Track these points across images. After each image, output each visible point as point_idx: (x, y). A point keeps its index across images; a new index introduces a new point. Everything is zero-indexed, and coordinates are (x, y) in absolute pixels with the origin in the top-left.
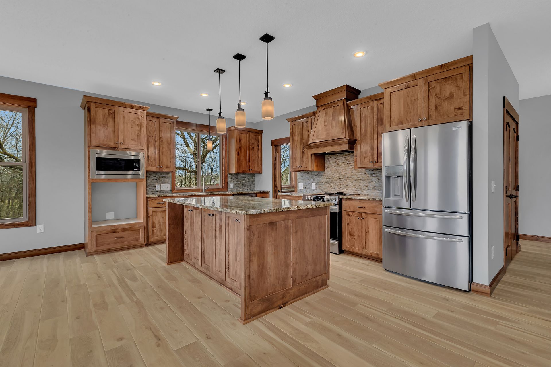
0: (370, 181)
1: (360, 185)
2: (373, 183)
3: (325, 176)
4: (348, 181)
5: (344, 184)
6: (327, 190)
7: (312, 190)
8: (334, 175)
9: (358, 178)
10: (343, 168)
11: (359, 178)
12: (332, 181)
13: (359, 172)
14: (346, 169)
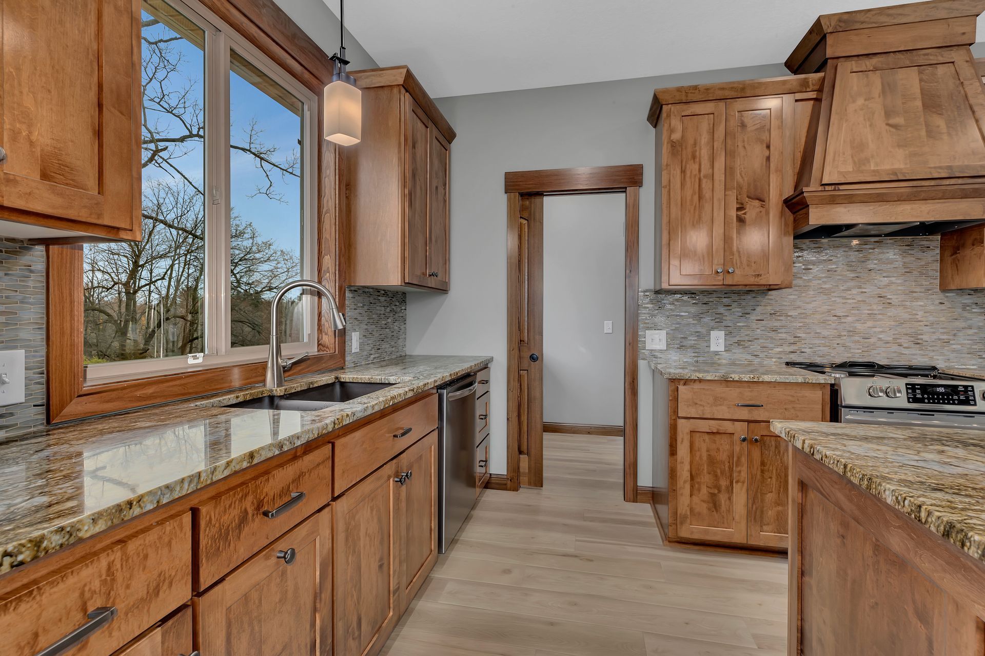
0: (960, 324)
1: (920, 337)
2: (970, 332)
3: (769, 308)
4: (870, 324)
5: (852, 332)
6: (780, 353)
7: (708, 352)
8: (810, 306)
9: (911, 317)
10: (851, 284)
12: (801, 324)
13: (917, 299)
14: (863, 286)
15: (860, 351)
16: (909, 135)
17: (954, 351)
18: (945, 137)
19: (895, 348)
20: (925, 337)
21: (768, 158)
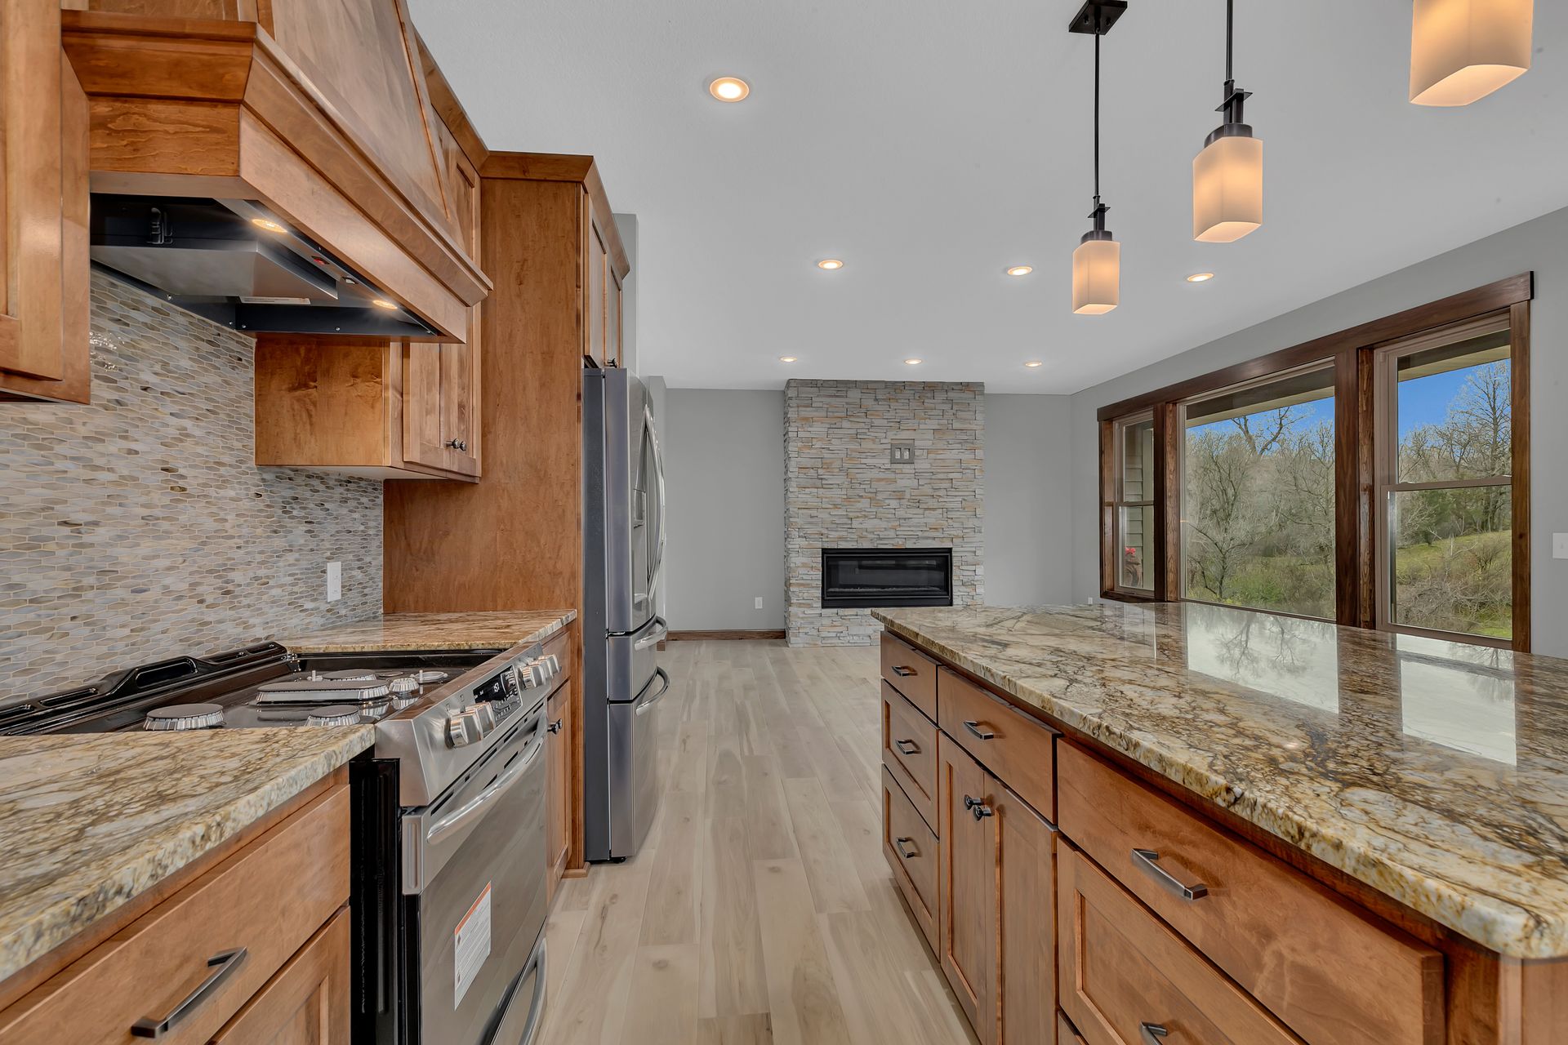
5: (107, 575)
9: (217, 525)
11: (228, 526)
13: (224, 483)
15: (127, 631)
20: (237, 576)
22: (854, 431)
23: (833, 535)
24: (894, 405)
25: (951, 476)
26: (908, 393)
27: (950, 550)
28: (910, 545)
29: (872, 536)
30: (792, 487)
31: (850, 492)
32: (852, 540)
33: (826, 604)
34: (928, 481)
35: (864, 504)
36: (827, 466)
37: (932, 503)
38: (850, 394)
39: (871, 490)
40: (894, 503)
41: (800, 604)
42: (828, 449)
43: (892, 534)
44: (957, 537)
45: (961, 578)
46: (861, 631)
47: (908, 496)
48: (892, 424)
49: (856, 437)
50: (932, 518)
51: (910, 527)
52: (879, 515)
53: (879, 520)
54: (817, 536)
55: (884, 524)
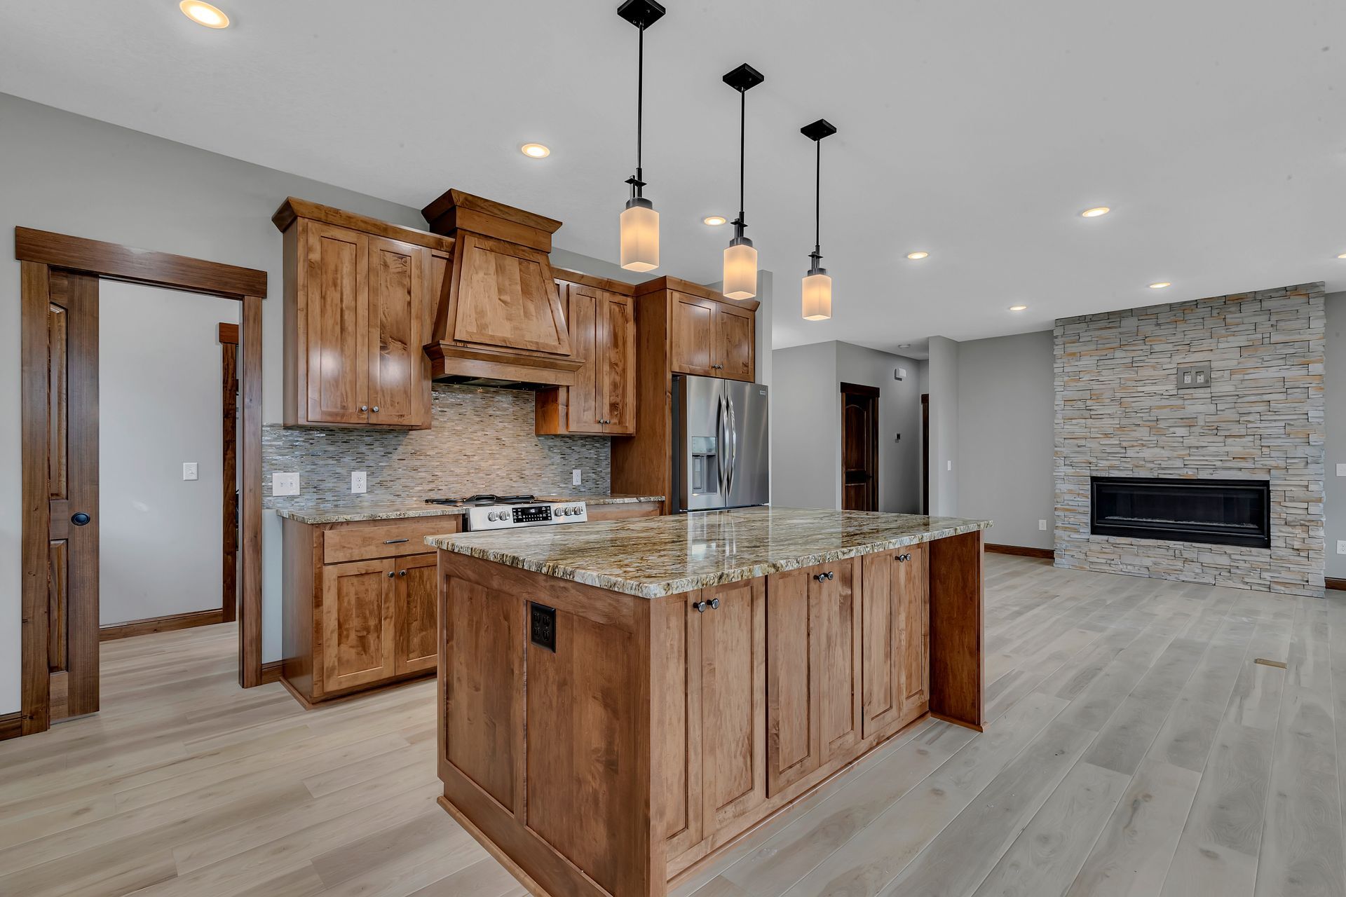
0: (547, 462)
1: (523, 472)
2: (553, 467)
3: (410, 447)
4: (490, 462)
5: (478, 470)
6: (420, 491)
7: (349, 495)
8: (446, 446)
9: (518, 456)
10: (477, 427)
12: (438, 463)
13: (521, 441)
14: (486, 429)
15: (484, 486)
16: (513, 312)
17: (544, 483)
18: (534, 318)
19: (508, 482)
20: (526, 472)
21: (409, 303)
22: (1129, 360)
23: (1103, 463)
24: (1181, 327)
25: (1266, 397)
26: (1201, 311)
27: (1266, 483)
28: (1204, 475)
29: (1152, 465)
30: (1058, 419)
31: (1124, 422)
32: (1126, 469)
33: (1095, 531)
34: (1232, 405)
35: (1142, 433)
36: (1096, 397)
37: (1236, 429)
38: (1124, 323)
39: (1150, 418)
40: (1181, 431)
41: (1066, 528)
42: (1098, 380)
43: (1179, 464)
44: (1277, 468)
45: (1284, 516)
46: (1137, 561)
47: (1201, 423)
48: (1179, 348)
49: (1132, 365)
50: (1235, 447)
51: (1203, 456)
52: (1161, 444)
53: (1162, 449)
54: (1084, 465)
55: (1165, 453)
